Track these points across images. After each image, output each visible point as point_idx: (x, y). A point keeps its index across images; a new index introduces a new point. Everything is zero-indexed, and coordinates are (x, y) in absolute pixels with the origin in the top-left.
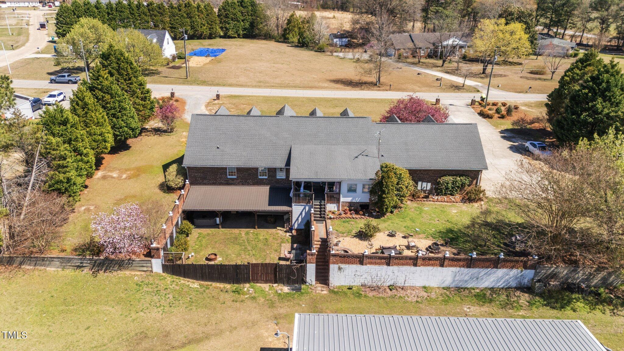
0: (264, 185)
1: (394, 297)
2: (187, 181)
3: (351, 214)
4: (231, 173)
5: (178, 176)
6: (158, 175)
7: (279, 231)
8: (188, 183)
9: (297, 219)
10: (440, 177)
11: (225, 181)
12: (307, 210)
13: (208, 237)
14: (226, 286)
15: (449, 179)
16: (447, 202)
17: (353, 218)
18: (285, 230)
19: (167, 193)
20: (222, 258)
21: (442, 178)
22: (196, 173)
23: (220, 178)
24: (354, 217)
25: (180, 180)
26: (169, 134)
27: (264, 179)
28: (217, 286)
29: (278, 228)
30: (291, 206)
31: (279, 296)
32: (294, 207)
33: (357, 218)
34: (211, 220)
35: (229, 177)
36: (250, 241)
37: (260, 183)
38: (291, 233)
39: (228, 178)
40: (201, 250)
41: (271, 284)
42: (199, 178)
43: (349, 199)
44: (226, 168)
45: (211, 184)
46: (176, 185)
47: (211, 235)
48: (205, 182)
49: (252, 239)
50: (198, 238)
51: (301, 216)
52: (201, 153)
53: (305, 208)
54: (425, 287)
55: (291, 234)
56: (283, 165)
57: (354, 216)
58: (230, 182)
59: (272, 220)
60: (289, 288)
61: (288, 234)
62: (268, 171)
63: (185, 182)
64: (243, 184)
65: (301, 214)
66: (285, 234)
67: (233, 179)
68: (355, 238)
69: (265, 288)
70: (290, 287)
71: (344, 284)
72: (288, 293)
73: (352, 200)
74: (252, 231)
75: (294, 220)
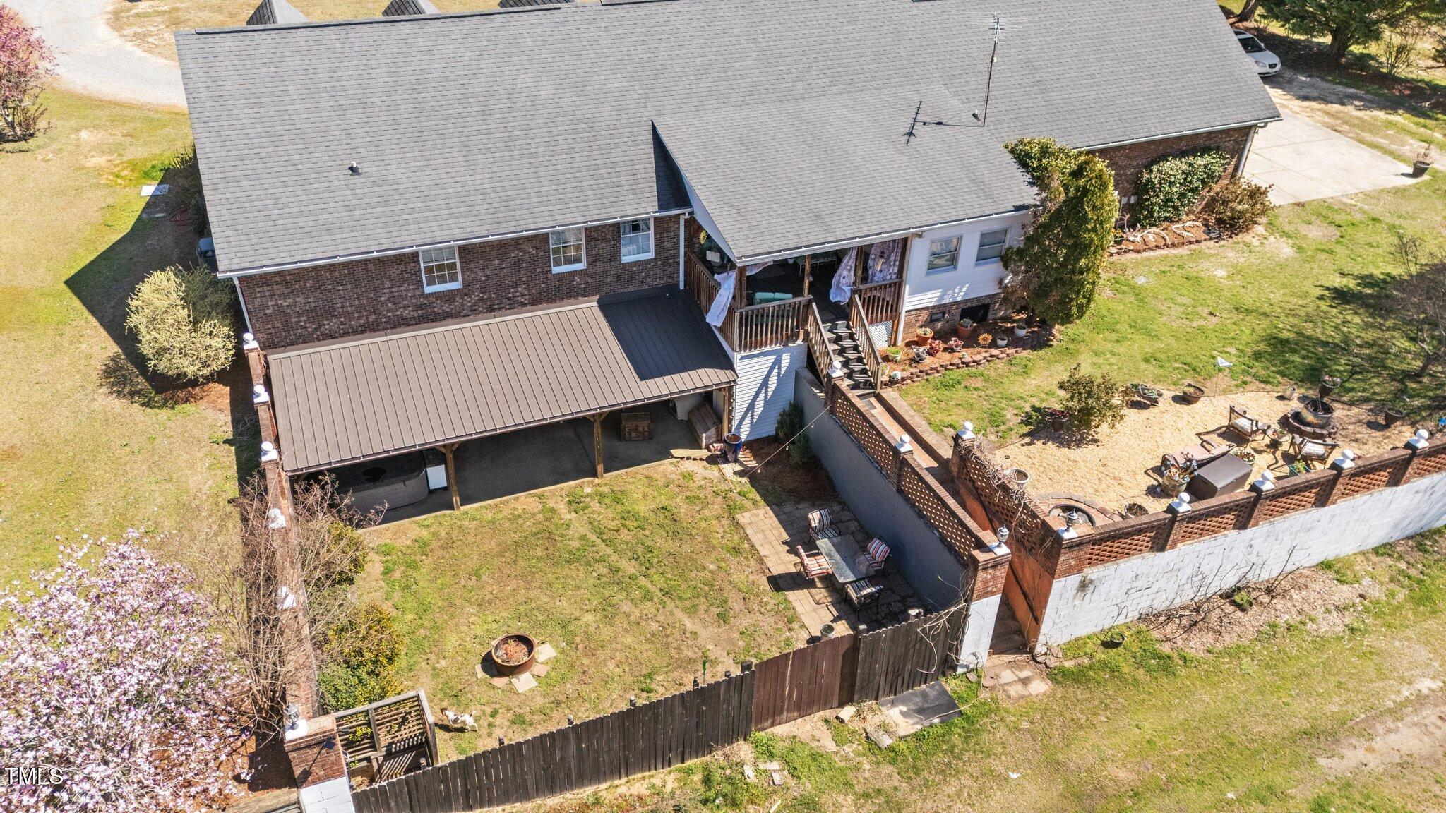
0: (576, 296)
1: (1269, 633)
2: (248, 336)
3: (950, 350)
4: (441, 272)
5: (206, 325)
6: (69, 331)
7: (688, 466)
8: (254, 344)
9: (751, 407)
10: (1148, 167)
11: (417, 308)
12: (783, 369)
13: (428, 562)
14: (657, 781)
15: (1174, 168)
16: (1173, 245)
17: (967, 365)
18: (704, 453)
19: (164, 405)
20: (555, 646)
21: (1155, 168)
22: (285, 296)
23: (392, 299)
24: (967, 359)
25: (217, 342)
26: (22, 145)
27: (574, 273)
28: (623, 796)
29: (675, 452)
30: (728, 364)
31: (893, 762)
32: (739, 365)
33: (977, 362)
34: (409, 483)
35: (429, 289)
36: (612, 535)
37: (564, 290)
38: (736, 461)
39: (427, 296)
40: (436, 628)
41: (828, 714)
42: (299, 314)
43: (930, 299)
44: (414, 257)
45: (355, 332)
46: (205, 365)
47: (435, 545)
48: (328, 326)
49: (611, 525)
50: (387, 572)
51: (762, 395)
52: (286, 205)
53: (778, 362)
54: (1326, 566)
55: (738, 468)
56: (646, 205)
57: (967, 355)
58: (439, 307)
59: (644, 425)
60: (904, 709)
61: (729, 469)
62: (589, 239)
63: (240, 342)
64: (491, 309)
65: (765, 384)
66: (713, 472)
67: (447, 297)
68: (1039, 444)
69: (814, 738)
70: (904, 702)
71: (1082, 632)
72: (919, 737)
73: (941, 298)
74: (588, 490)
75: (737, 415)
